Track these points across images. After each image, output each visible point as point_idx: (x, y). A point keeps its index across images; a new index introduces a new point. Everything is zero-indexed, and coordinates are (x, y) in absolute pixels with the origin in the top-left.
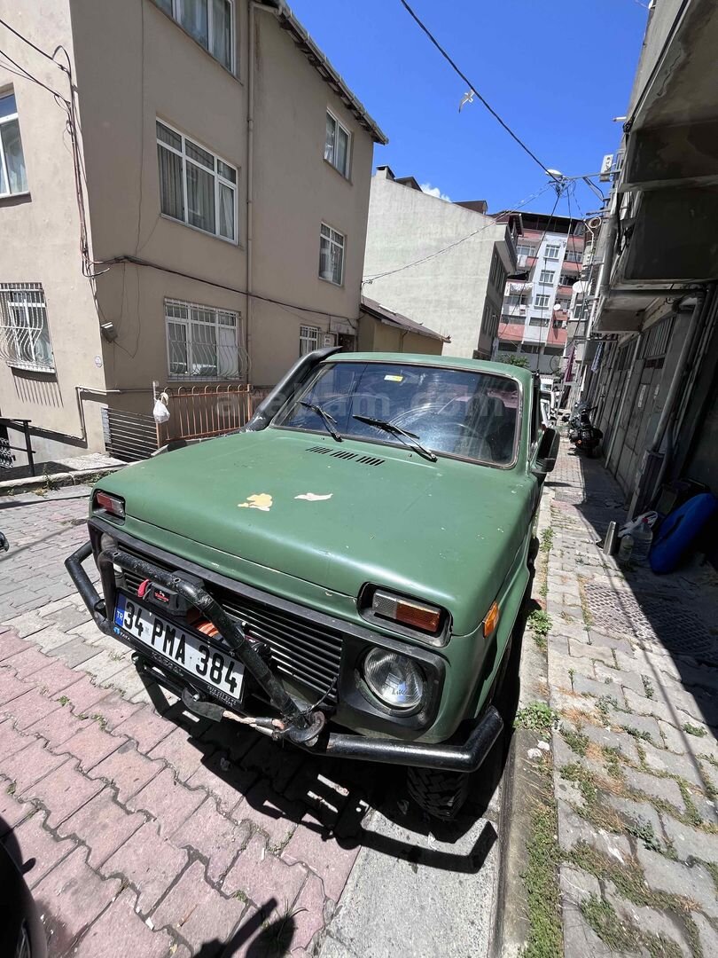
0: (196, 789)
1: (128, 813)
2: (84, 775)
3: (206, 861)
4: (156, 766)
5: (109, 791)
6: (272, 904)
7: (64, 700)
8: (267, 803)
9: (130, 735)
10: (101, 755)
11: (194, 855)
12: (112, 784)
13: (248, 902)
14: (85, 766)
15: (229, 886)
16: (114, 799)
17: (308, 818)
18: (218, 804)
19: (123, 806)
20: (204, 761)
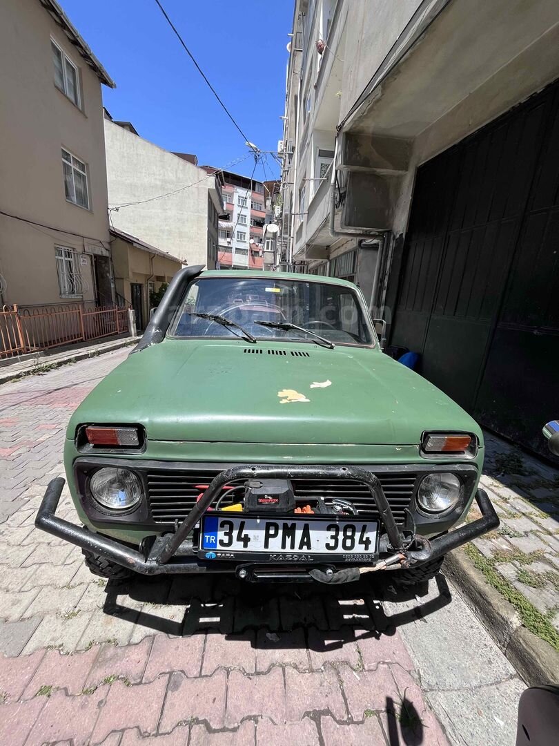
0: (269, 670)
1: (234, 730)
2: (156, 735)
3: (327, 712)
4: (220, 676)
5: (198, 729)
6: (389, 701)
7: (45, 691)
8: (327, 642)
9: (167, 670)
10: (156, 707)
11: (316, 716)
12: (197, 721)
13: (378, 712)
14: (149, 727)
15: (357, 714)
16: (209, 730)
17: (358, 633)
18: (296, 667)
19: (224, 730)
20: (255, 646)
